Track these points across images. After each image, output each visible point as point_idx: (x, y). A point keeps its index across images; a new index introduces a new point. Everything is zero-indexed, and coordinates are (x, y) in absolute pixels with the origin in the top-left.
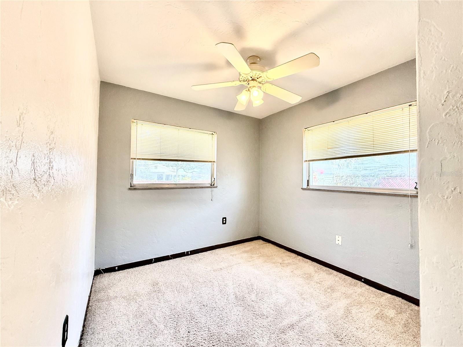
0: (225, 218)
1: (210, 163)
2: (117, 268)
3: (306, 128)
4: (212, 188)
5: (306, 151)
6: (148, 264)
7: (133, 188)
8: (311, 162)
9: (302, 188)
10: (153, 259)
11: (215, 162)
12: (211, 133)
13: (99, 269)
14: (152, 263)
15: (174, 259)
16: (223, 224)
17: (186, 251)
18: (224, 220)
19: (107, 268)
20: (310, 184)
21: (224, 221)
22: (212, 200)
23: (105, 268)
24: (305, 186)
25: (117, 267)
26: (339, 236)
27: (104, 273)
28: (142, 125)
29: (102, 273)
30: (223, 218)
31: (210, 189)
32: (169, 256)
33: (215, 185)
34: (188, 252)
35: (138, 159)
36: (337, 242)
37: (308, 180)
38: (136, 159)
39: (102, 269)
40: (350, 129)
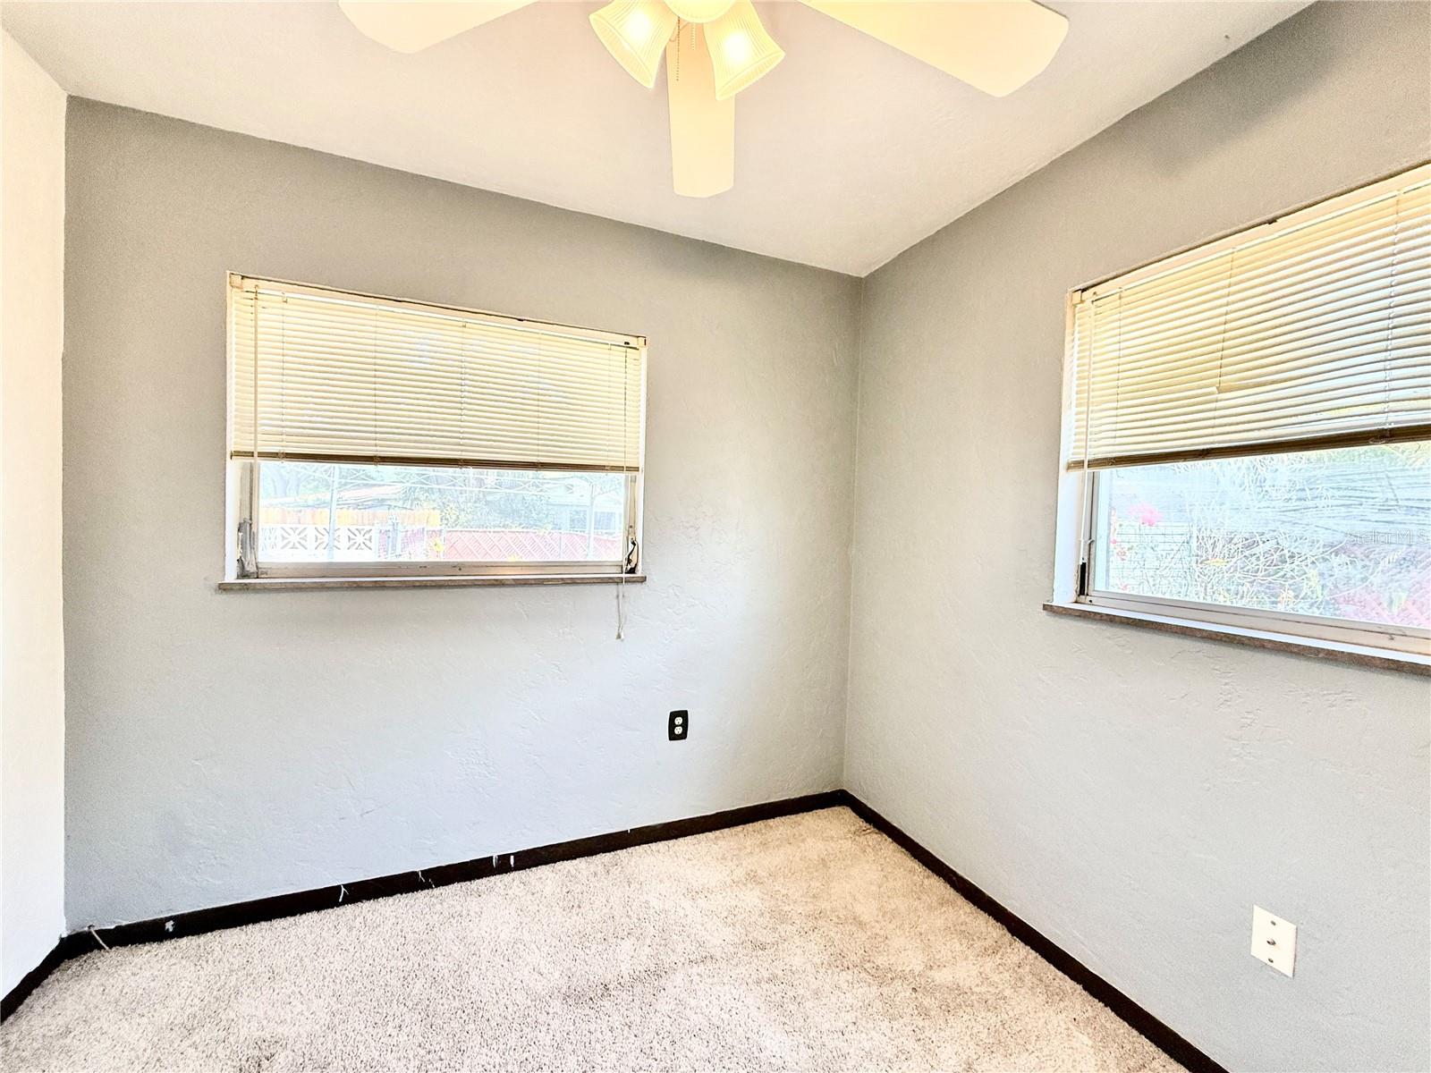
0: (684, 714)
1: (621, 476)
2: (169, 926)
3: (1084, 290)
4: (620, 586)
5: (1077, 414)
6: (319, 908)
7: (250, 581)
8: (1105, 473)
9: (1045, 607)
10: (338, 888)
11: (637, 469)
12: (622, 339)
13: (89, 927)
14: (339, 905)
15: (441, 890)
16: (670, 739)
17: (494, 852)
18: (679, 721)
19: (124, 923)
20: (1098, 583)
21: (678, 725)
22: (619, 637)
23: (113, 927)
24: (1065, 594)
25: (172, 923)
26: (1276, 919)
27: (111, 948)
28: (285, 305)
29: (100, 948)
30: (673, 715)
31: (613, 587)
32: (415, 873)
33: (639, 573)
34: (504, 859)
35: (262, 455)
36: (1260, 951)
37: (1083, 566)
38: (256, 455)
39: (99, 932)
40: (1401, 252)
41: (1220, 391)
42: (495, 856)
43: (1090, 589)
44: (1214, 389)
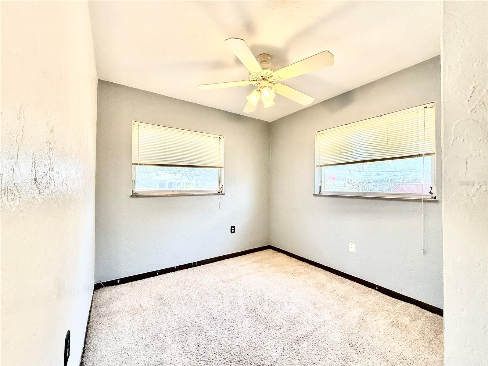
0: (234, 227)
1: (217, 169)
2: (118, 281)
3: (318, 132)
4: (219, 196)
5: (318, 156)
6: (153, 276)
7: (134, 195)
8: (323, 168)
9: (313, 195)
10: (157, 271)
11: (222, 167)
12: (218, 137)
13: (100, 282)
14: (157, 275)
15: (180, 271)
16: (231, 233)
19: (108, 281)
20: (323, 190)
21: (233, 230)
22: (219, 208)
23: (105, 282)
24: (317, 192)
26: (352, 244)
27: (105, 287)
28: (144, 128)
29: (103, 287)
30: (232, 227)
32: (174, 267)
33: (223, 192)
34: (194, 263)
35: (140, 164)
36: (350, 250)
37: (320, 186)
38: (138, 164)
39: (102, 283)
40: (363, 133)
41: (341, 153)
42: (192, 263)
43: (321, 191)
44: (340, 153)
